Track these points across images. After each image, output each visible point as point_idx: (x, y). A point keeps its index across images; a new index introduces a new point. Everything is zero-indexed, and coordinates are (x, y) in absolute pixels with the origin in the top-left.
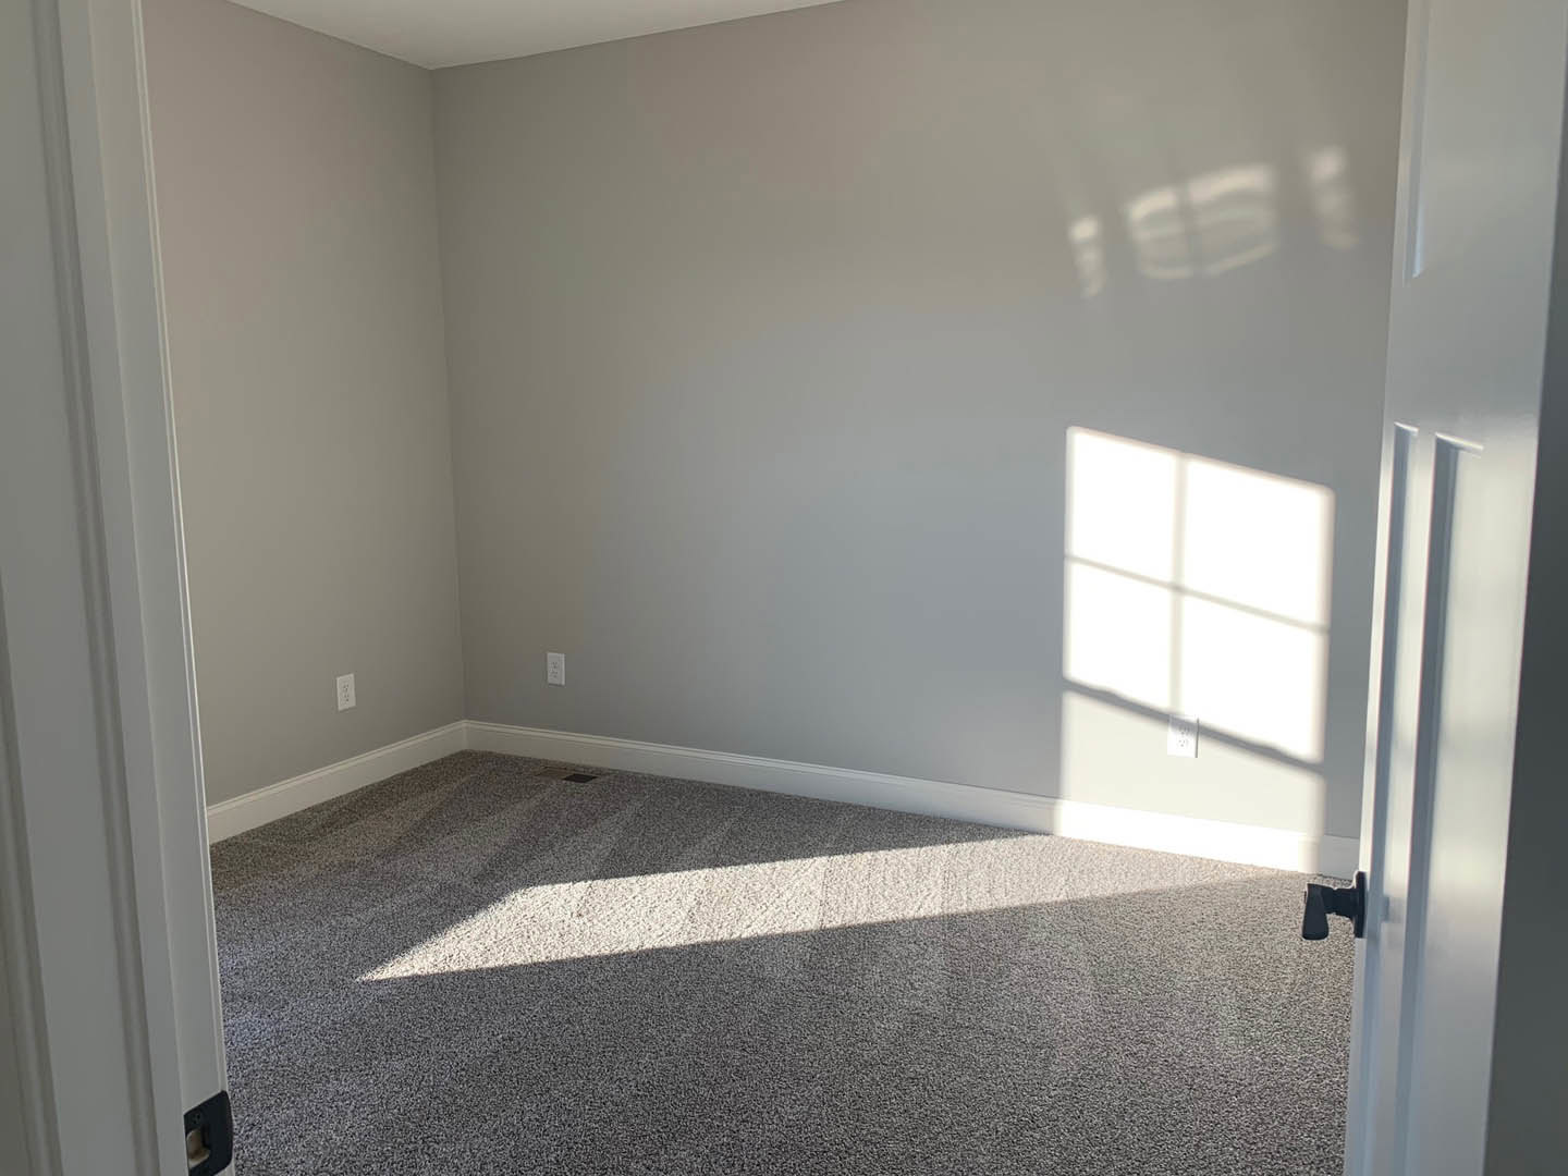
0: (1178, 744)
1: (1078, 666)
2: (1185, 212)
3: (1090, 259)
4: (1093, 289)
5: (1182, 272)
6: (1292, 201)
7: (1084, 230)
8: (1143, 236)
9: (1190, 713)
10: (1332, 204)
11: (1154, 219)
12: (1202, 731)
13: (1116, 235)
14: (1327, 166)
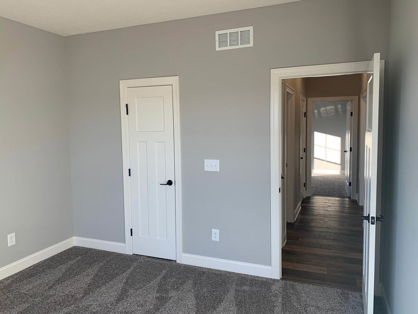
0: (325, 163)
1: (315, 156)
2: (326, 110)
3: (316, 114)
4: (317, 117)
5: (326, 116)
6: (336, 110)
7: (316, 111)
8: (322, 112)
9: (326, 160)
10: (340, 110)
11: (323, 110)
12: (328, 161)
13: (319, 112)
14: (339, 106)
